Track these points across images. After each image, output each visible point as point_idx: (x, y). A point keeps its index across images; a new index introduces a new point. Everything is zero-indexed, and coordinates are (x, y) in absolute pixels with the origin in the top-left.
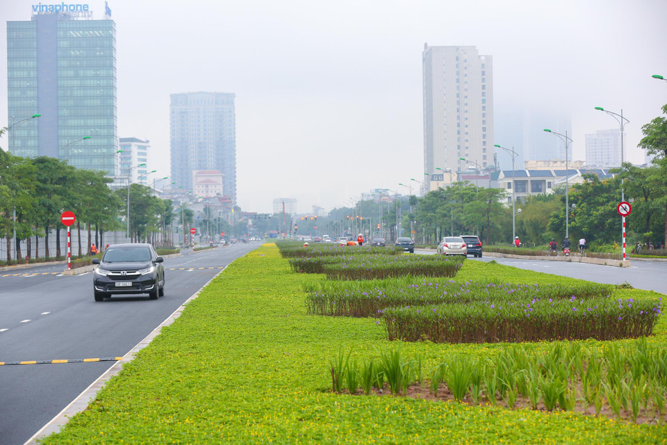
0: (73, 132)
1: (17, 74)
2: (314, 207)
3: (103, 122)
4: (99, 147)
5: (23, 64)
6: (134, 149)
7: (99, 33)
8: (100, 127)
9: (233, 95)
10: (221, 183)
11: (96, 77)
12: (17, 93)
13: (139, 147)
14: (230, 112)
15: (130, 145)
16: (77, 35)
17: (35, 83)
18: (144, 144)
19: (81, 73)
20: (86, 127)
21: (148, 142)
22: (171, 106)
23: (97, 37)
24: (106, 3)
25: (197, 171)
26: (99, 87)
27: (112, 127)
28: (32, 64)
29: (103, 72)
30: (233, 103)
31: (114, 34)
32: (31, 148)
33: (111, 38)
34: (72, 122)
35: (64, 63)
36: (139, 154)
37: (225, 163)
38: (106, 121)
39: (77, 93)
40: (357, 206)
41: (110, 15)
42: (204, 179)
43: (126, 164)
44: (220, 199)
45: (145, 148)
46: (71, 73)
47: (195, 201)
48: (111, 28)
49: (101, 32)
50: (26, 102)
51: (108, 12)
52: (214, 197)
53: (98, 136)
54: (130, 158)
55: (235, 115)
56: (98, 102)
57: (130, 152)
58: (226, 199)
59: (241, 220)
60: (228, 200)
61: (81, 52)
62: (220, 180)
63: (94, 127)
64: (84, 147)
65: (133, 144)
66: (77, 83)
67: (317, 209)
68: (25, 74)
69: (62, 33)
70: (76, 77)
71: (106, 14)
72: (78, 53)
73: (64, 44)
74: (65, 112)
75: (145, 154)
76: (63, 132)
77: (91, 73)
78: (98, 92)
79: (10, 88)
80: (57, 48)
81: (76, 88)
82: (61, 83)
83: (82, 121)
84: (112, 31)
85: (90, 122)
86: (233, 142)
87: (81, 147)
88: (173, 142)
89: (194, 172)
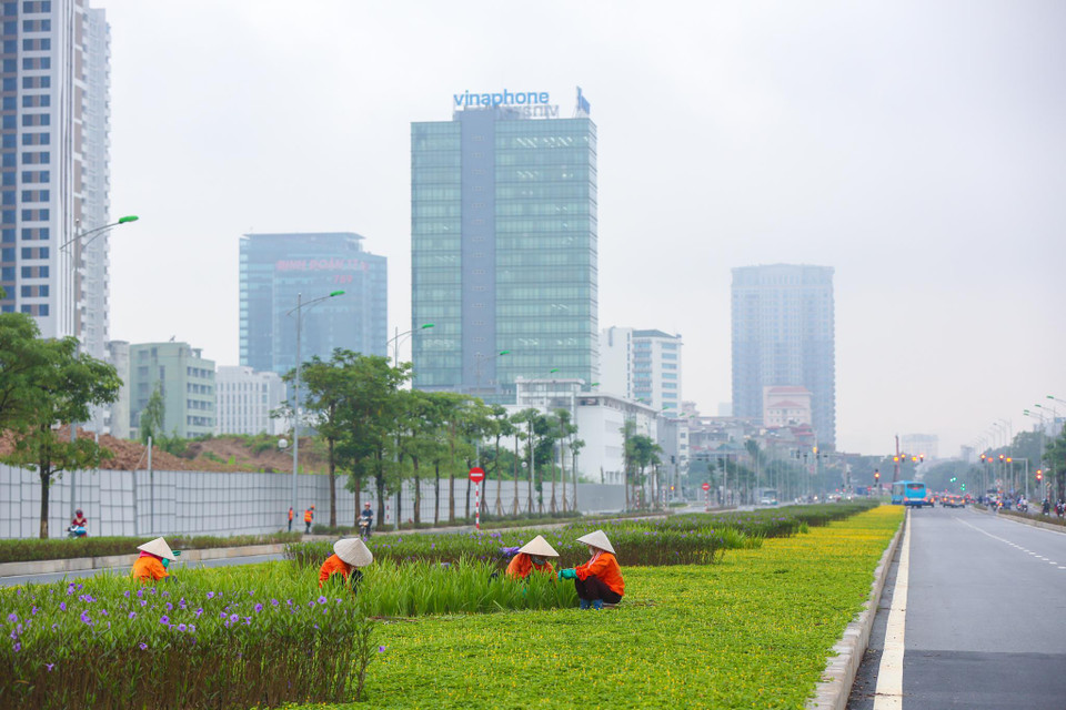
0: (520, 310)
1: (425, 211)
2: (963, 447)
3: (572, 292)
4: (564, 335)
5: (438, 194)
6: (656, 348)
7: (567, 141)
8: (568, 301)
9: (831, 270)
10: (807, 406)
11: (562, 216)
12: (427, 244)
13: (665, 345)
14: (826, 295)
15: (650, 342)
16: (528, 144)
17: (458, 226)
18: (673, 341)
19: (536, 209)
20: (543, 301)
21: (679, 336)
22: (732, 286)
23: (562, 147)
24: (579, 90)
25: (771, 388)
26: (565, 232)
27: (586, 301)
28: (452, 193)
29: (570, 208)
30: (831, 282)
31: (591, 142)
32: (450, 336)
33: (586, 150)
34: (519, 293)
35: (507, 192)
36: (664, 356)
37: (817, 376)
38: (576, 291)
39: (528, 243)
40: (1015, 443)
41: (587, 111)
42: (780, 400)
43: (642, 372)
44: (795, 430)
45: (674, 346)
46: (518, 209)
47: (753, 433)
48: (586, 132)
49: (569, 139)
50: (441, 259)
51: (583, 104)
52: (784, 428)
53: (563, 316)
54: (649, 363)
55: (833, 302)
56: (562, 259)
57: (649, 353)
58: (804, 430)
59: (832, 466)
60: (808, 433)
61: (536, 173)
62: (806, 402)
63: (558, 301)
64: (540, 335)
65: (654, 339)
66: (528, 225)
67: (967, 450)
68: (441, 210)
69: (503, 142)
70: (527, 216)
71: (579, 108)
72: (532, 176)
73: (505, 159)
74: (506, 276)
75: (674, 357)
76: (503, 310)
77: (553, 208)
78: (564, 242)
79: (416, 236)
80: (495, 166)
81: (525, 235)
82: (500, 226)
83: (537, 292)
84: (588, 136)
85: (549, 292)
86: (830, 343)
87: (534, 335)
88: (735, 344)
89: (766, 390)
